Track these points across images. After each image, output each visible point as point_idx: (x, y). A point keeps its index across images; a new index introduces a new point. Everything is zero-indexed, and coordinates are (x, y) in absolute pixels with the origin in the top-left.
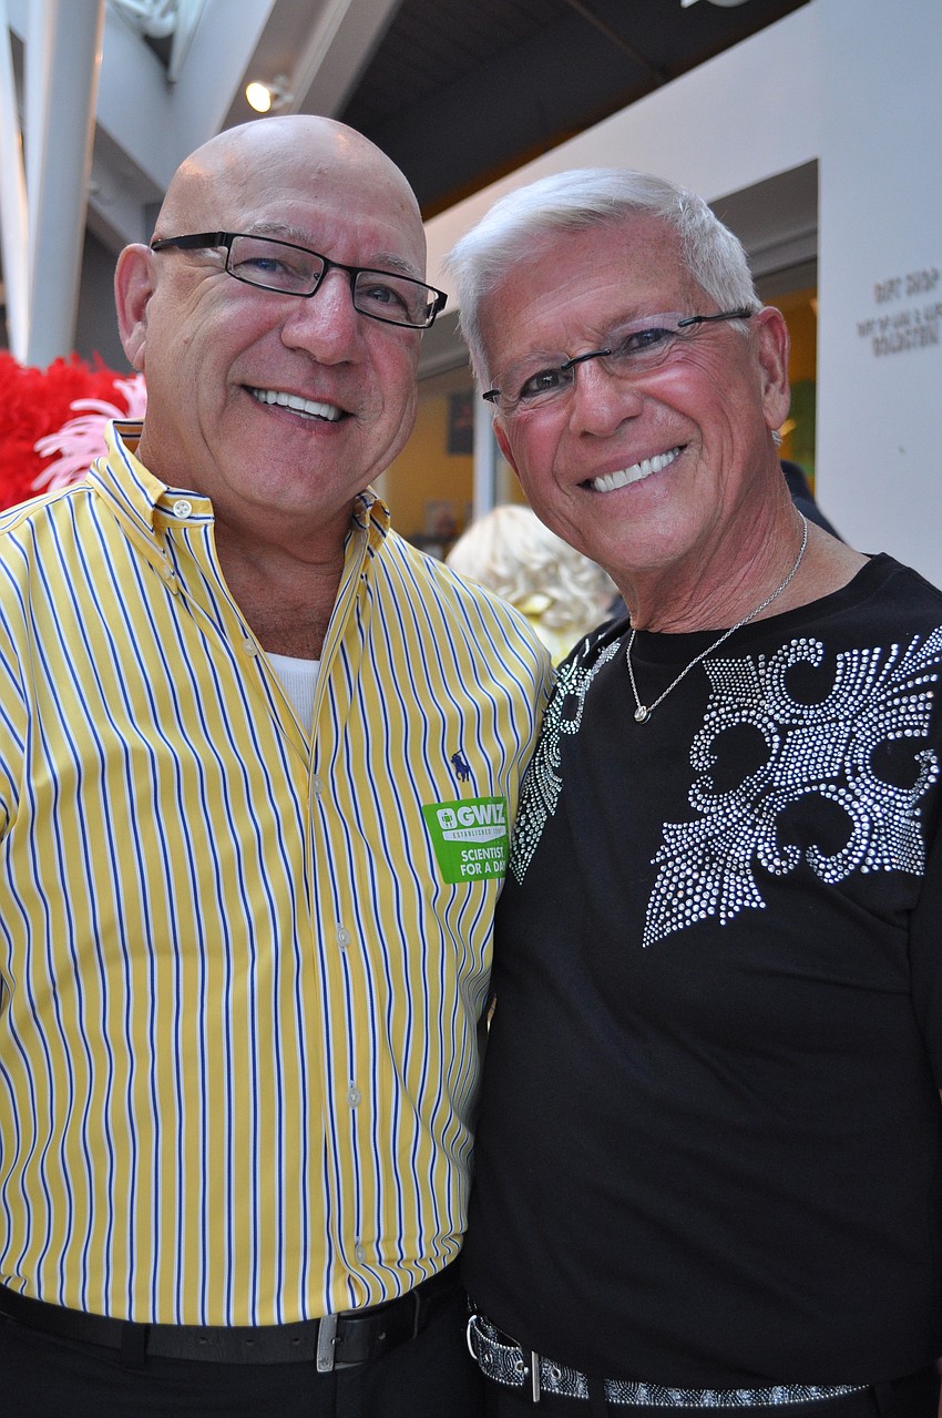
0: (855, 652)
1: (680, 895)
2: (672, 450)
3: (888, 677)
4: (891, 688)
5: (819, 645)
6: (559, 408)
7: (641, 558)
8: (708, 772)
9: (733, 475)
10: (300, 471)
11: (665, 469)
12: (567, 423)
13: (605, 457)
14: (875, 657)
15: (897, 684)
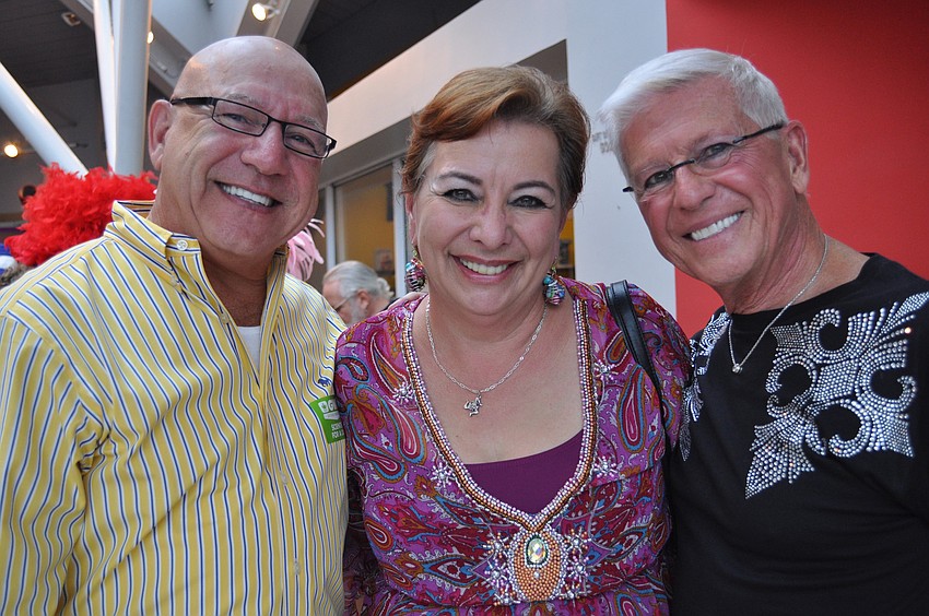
0: (859, 315)
1: (766, 468)
2: (737, 213)
3: (879, 331)
4: (881, 338)
5: (837, 312)
6: (667, 194)
7: (719, 278)
8: (775, 393)
9: (774, 225)
10: (247, 232)
11: (732, 225)
12: (672, 202)
13: (696, 220)
14: (871, 318)
15: (885, 335)
